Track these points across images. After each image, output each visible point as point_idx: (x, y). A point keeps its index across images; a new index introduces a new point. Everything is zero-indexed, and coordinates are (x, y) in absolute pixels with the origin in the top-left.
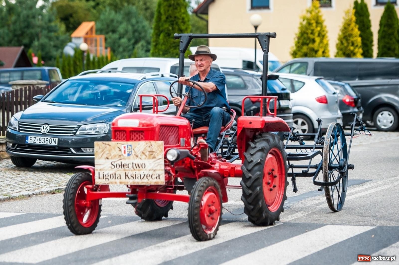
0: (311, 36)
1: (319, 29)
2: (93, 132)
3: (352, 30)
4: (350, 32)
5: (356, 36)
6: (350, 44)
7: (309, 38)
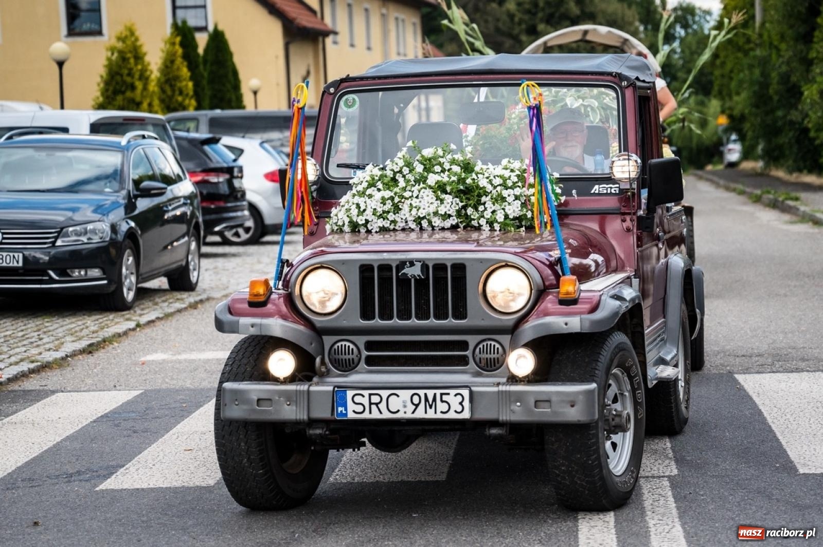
0: (128, 79)
1: (139, 67)
2: (85, 239)
3: (178, 69)
4: (176, 73)
5: (185, 80)
6: (177, 92)
7: (124, 82)
